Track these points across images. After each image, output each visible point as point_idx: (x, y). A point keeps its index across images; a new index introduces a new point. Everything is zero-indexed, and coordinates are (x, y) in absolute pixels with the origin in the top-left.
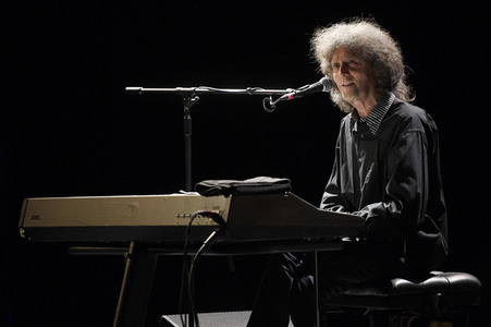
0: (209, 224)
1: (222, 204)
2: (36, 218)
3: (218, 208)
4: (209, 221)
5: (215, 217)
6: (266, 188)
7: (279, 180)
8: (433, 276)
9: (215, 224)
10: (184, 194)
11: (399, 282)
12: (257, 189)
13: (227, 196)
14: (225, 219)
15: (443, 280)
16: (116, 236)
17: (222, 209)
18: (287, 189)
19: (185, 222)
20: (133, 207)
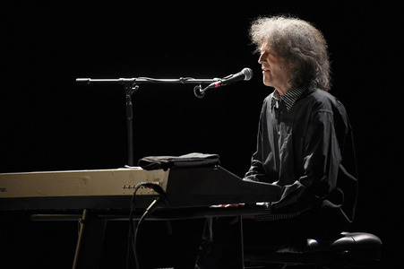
0: (151, 193)
1: (161, 177)
2: (3, 190)
3: (158, 180)
4: (150, 191)
5: (156, 188)
6: (198, 163)
7: (209, 155)
8: (344, 236)
9: (156, 193)
10: (129, 168)
11: (312, 241)
12: (191, 164)
13: (165, 170)
14: (165, 189)
15: (350, 239)
16: (72, 205)
17: (161, 181)
18: (217, 163)
19: (130, 192)
20: (85, 180)
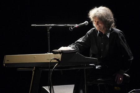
2: (8, 61)
3: (58, 57)
4: (55, 61)
6: (71, 52)
13: (60, 54)
14: (60, 60)
20: (34, 57)
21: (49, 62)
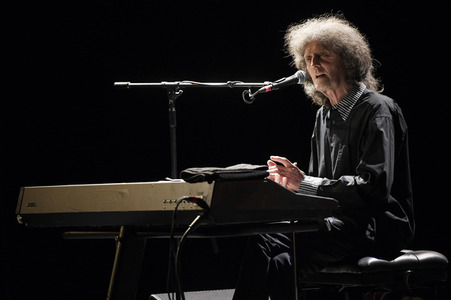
0: (194, 208)
1: (206, 190)
2: (32, 205)
3: (202, 193)
4: (193, 206)
5: (200, 202)
6: (246, 175)
8: (403, 254)
9: (199, 208)
10: (170, 181)
11: (371, 260)
13: (210, 183)
14: (209, 203)
15: (412, 257)
16: (108, 221)
17: (205, 195)
19: (172, 207)
20: (122, 194)
21: (171, 212)
